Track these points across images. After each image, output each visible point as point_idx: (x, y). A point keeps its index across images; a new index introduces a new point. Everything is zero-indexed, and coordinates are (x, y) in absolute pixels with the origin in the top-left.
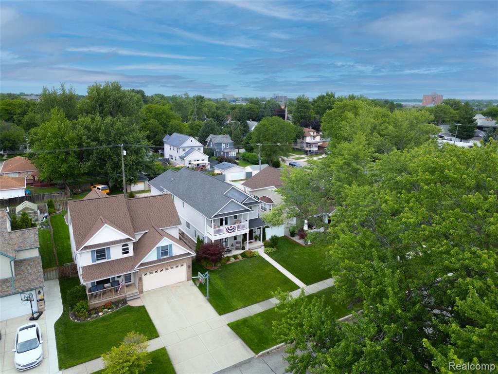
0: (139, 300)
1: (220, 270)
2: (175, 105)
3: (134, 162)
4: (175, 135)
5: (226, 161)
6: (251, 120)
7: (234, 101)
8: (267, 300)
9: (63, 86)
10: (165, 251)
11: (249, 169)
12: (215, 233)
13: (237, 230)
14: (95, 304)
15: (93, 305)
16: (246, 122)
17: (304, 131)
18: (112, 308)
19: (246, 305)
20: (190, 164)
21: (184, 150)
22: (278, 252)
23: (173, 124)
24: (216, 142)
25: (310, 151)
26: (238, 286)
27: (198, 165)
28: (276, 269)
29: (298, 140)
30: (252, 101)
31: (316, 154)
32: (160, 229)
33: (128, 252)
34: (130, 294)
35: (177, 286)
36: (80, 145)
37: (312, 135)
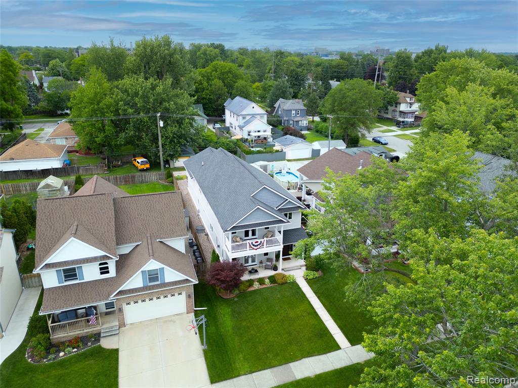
0: (115, 338)
1: (236, 299)
2: (253, 62)
3: (175, 134)
4: (238, 98)
5: (291, 134)
6: (335, 80)
7: (326, 56)
8: (286, 364)
9: (112, 41)
10: (153, 276)
11: (316, 145)
12: (233, 248)
13: (265, 246)
14: (59, 337)
15: (56, 338)
16: (329, 83)
17: (398, 96)
18: (78, 347)
19: (253, 370)
20: (249, 135)
21: (244, 118)
22: (323, 279)
23: (239, 85)
24: (285, 108)
25: (403, 122)
26: (252, 332)
27: (259, 137)
28: (313, 308)
29: (389, 107)
30: (343, 56)
31: (411, 126)
32: (158, 240)
33: (108, 272)
34: (106, 328)
35: (171, 321)
36: (116, 112)
37: (409, 101)
